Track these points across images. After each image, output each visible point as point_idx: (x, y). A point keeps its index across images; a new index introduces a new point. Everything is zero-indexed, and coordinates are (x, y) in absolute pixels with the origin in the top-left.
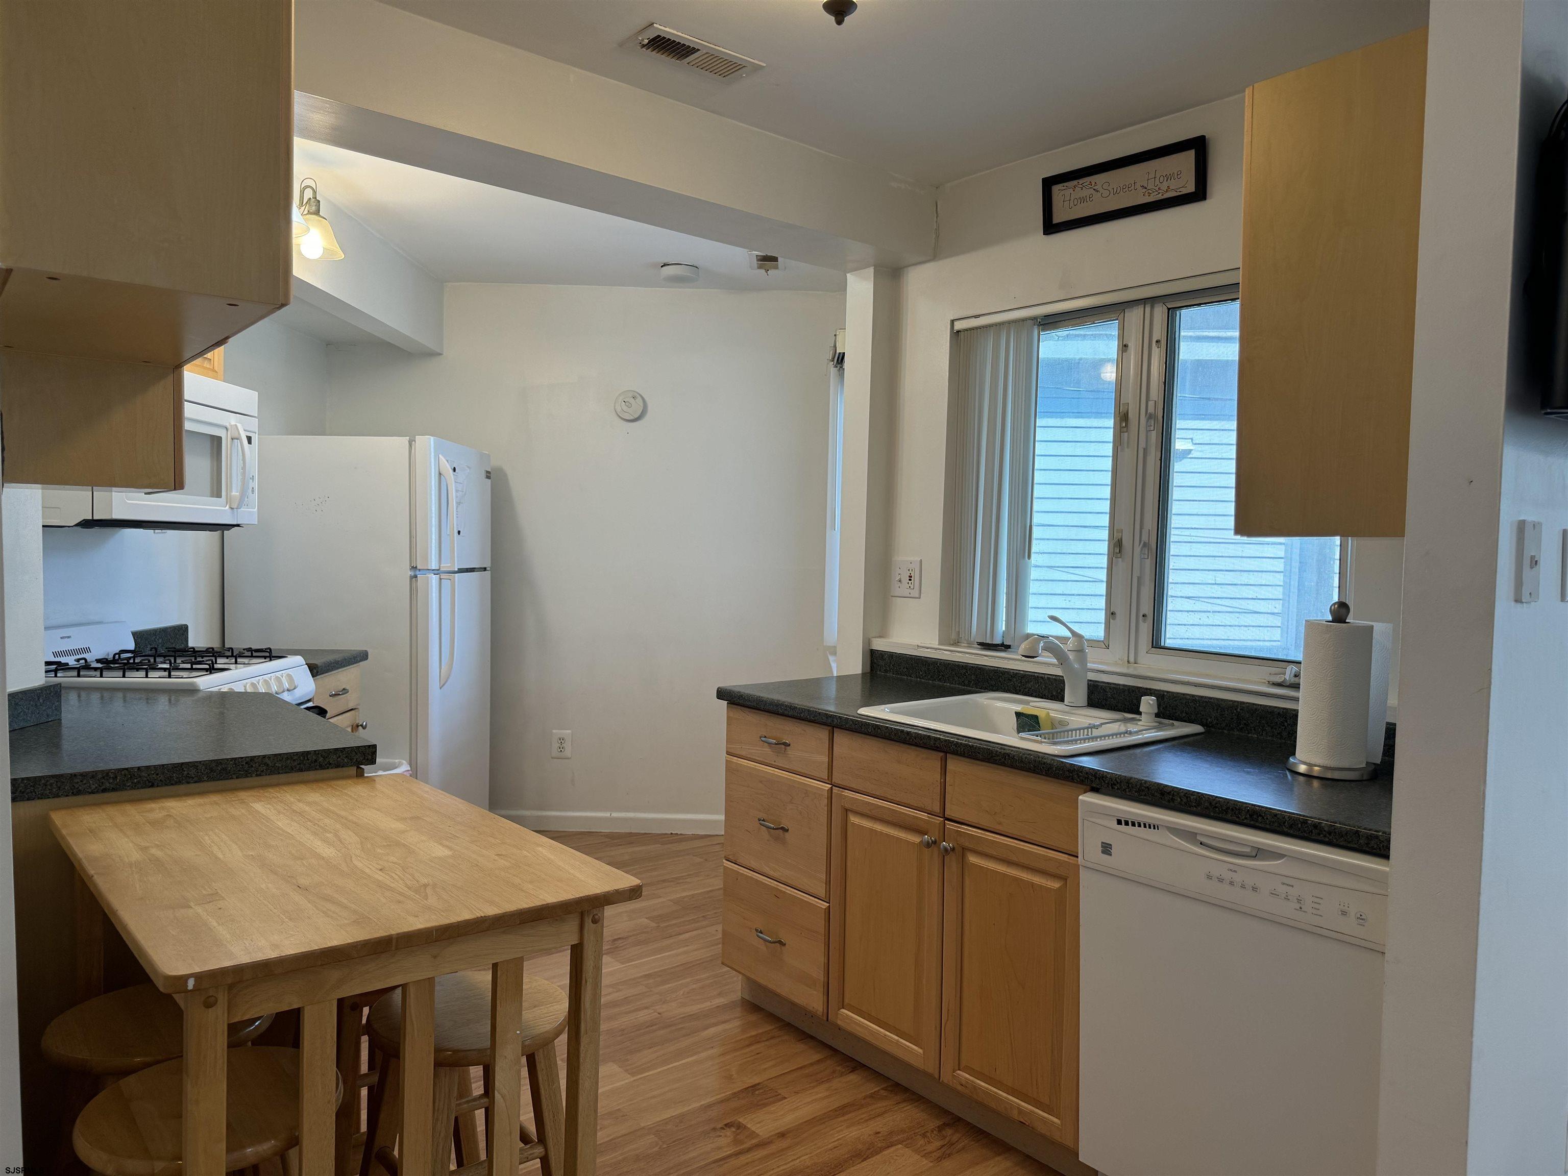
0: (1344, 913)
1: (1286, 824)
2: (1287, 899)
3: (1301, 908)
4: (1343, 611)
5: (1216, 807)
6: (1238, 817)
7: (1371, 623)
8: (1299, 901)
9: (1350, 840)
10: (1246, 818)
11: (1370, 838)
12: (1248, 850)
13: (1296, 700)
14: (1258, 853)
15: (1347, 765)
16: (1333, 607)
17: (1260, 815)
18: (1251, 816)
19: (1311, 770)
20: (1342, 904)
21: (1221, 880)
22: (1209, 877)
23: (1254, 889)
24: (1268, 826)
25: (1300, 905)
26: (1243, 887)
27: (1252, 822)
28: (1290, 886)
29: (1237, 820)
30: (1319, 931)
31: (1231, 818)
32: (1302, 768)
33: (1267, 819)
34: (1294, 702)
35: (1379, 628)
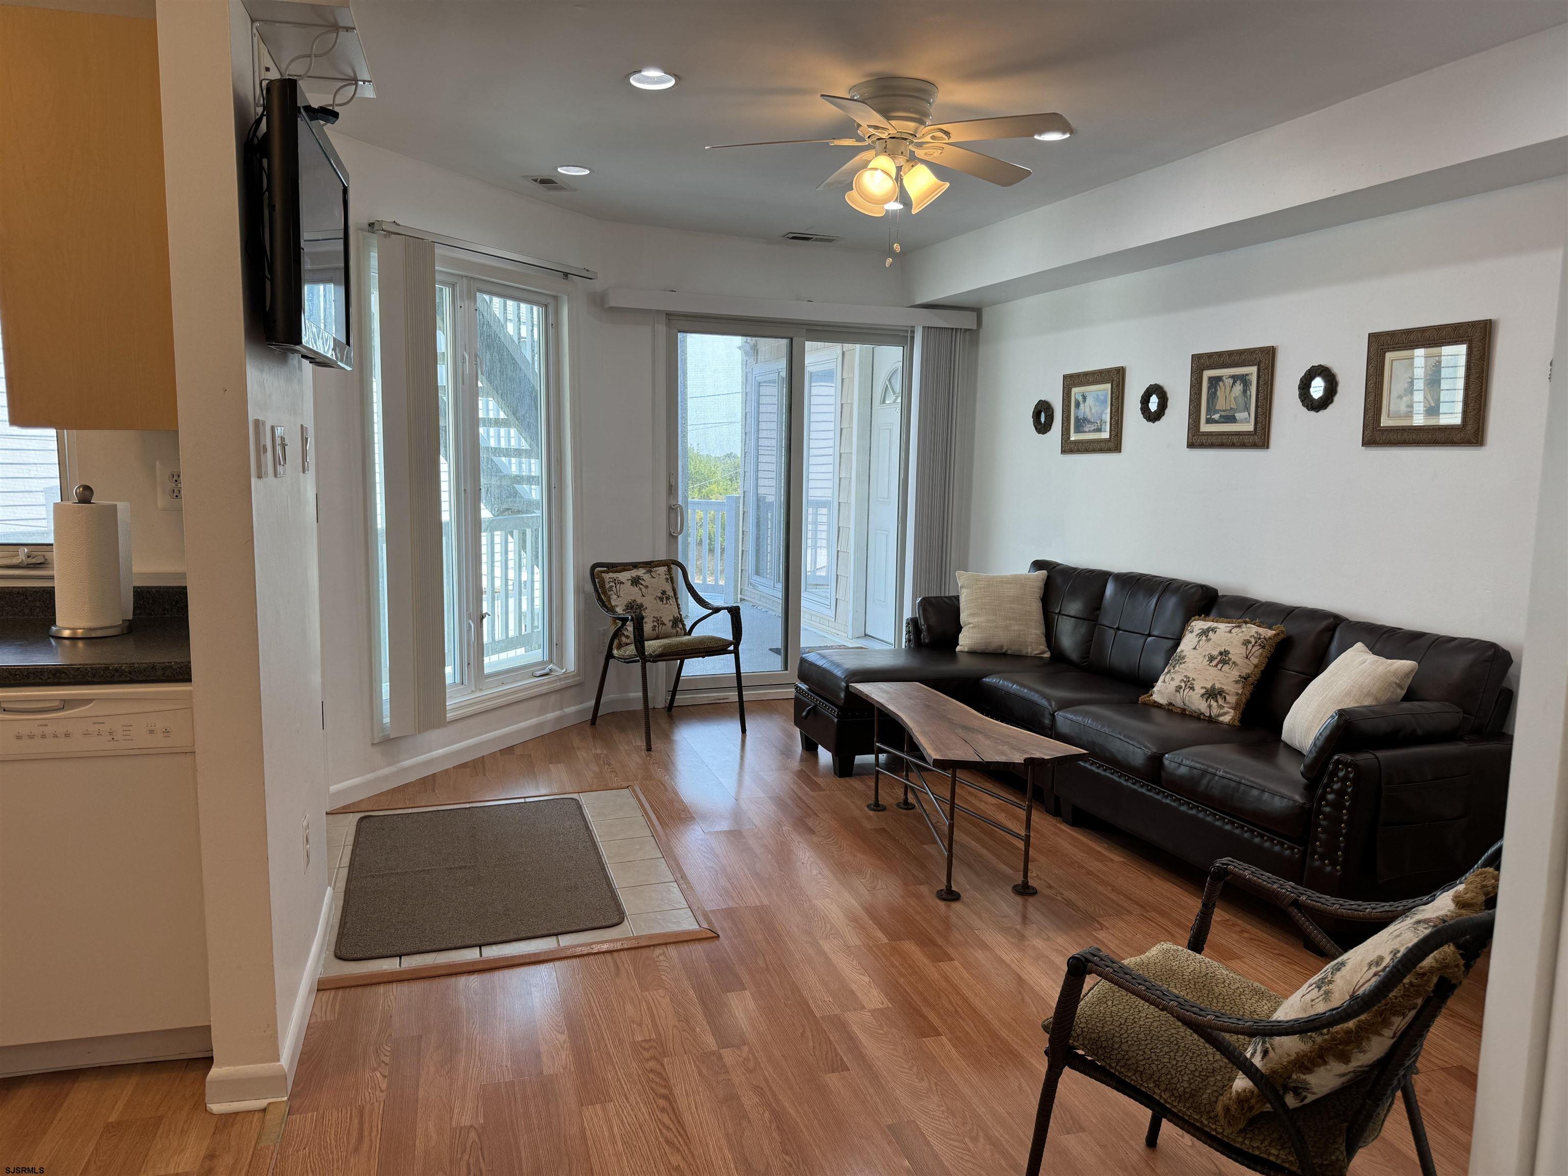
0: (151, 732)
1: (89, 674)
2: (99, 734)
3: (113, 739)
4: (87, 493)
5: (16, 675)
6: (42, 679)
7: (115, 503)
8: (110, 733)
9: (149, 674)
10: (49, 678)
11: (165, 669)
12: (56, 704)
13: (52, 578)
14: (66, 704)
15: (104, 625)
16: (78, 491)
17: (63, 672)
18: (54, 675)
19: (75, 633)
20: (149, 726)
21: (31, 737)
22: (19, 737)
23: (67, 735)
24: (72, 680)
25: (111, 737)
26: (56, 736)
27: (56, 680)
28: (101, 723)
29: (41, 681)
30: (132, 752)
31: (33, 681)
32: (66, 633)
33: (70, 674)
34: (50, 580)
35: (121, 506)
